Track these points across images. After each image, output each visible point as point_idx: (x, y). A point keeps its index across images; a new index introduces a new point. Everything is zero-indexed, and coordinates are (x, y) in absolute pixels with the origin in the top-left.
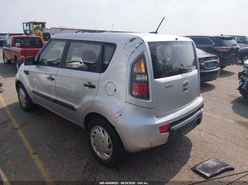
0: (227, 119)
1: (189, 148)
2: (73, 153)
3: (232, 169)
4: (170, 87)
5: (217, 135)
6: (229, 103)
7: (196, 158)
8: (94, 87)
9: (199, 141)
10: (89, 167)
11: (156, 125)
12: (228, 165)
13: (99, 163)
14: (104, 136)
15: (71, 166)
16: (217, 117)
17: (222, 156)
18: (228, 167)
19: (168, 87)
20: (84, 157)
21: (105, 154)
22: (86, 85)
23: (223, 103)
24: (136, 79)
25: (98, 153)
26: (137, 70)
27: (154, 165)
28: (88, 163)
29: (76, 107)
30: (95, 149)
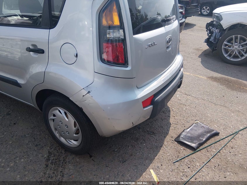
0: (199, 76)
1: (167, 114)
2: (29, 142)
3: (217, 134)
4: (153, 46)
5: (193, 95)
6: (197, 57)
7: (177, 125)
8: (42, 52)
9: (176, 104)
10: (52, 158)
11: (138, 99)
12: (213, 130)
13: (65, 151)
14: (67, 120)
15: (28, 161)
16: (188, 74)
17: (203, 119)
18: (213, 132)
19: (150, 45)
20: (43, 145)
21: (72, 141)
22: (29, 50)
23: (191, 58)
24: (108, 36)
25: (62, 140)
26: (107, 22)
27: (133, 142)
28: (50, 153)
29: (21, 81)
30: (57, 135)
